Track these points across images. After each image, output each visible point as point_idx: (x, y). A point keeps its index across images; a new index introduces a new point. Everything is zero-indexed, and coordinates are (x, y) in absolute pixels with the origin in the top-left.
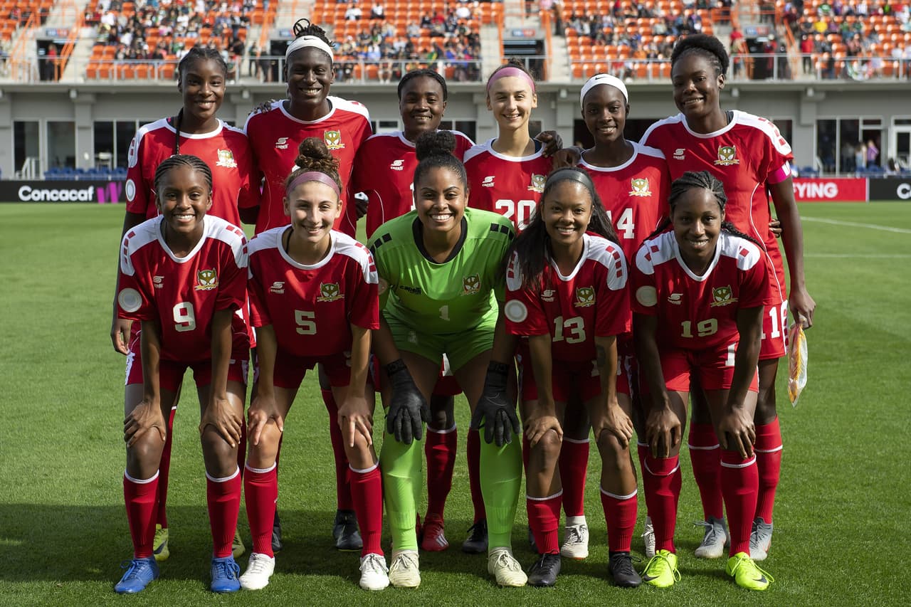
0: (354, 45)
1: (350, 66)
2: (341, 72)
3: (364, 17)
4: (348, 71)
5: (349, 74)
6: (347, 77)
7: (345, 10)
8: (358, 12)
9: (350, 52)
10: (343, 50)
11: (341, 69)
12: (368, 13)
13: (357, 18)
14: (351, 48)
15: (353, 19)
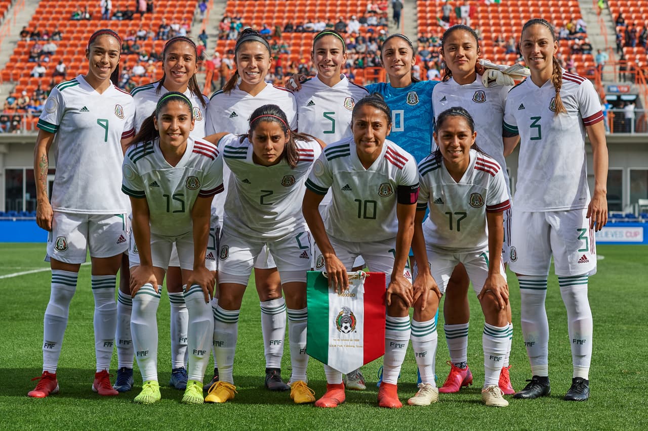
0: (27, 99)
1: (17, 118)
2: (9, 124)
3: (47, 75)
4: (15, 123)
5: (16, 126)
6: (14, 128)
7: (31, 68)
8: (42, 70)
9: (22, 106)
10: (17, 104)
11: (8, 120)
12: (53, 71)
13: (41, 75)
14: (25, 102)
15: (37, 75)
